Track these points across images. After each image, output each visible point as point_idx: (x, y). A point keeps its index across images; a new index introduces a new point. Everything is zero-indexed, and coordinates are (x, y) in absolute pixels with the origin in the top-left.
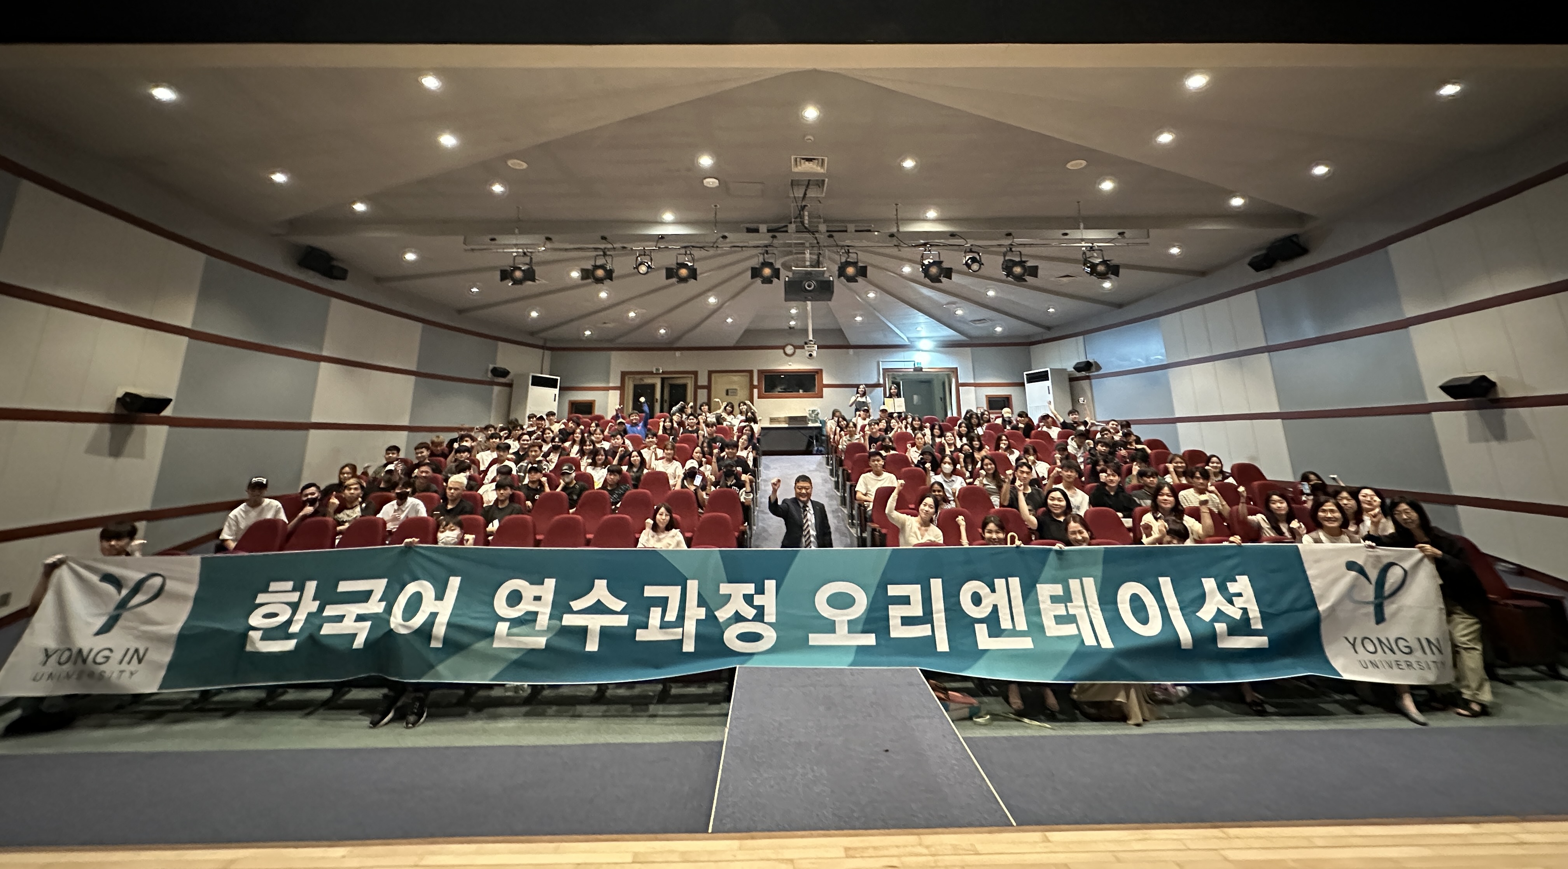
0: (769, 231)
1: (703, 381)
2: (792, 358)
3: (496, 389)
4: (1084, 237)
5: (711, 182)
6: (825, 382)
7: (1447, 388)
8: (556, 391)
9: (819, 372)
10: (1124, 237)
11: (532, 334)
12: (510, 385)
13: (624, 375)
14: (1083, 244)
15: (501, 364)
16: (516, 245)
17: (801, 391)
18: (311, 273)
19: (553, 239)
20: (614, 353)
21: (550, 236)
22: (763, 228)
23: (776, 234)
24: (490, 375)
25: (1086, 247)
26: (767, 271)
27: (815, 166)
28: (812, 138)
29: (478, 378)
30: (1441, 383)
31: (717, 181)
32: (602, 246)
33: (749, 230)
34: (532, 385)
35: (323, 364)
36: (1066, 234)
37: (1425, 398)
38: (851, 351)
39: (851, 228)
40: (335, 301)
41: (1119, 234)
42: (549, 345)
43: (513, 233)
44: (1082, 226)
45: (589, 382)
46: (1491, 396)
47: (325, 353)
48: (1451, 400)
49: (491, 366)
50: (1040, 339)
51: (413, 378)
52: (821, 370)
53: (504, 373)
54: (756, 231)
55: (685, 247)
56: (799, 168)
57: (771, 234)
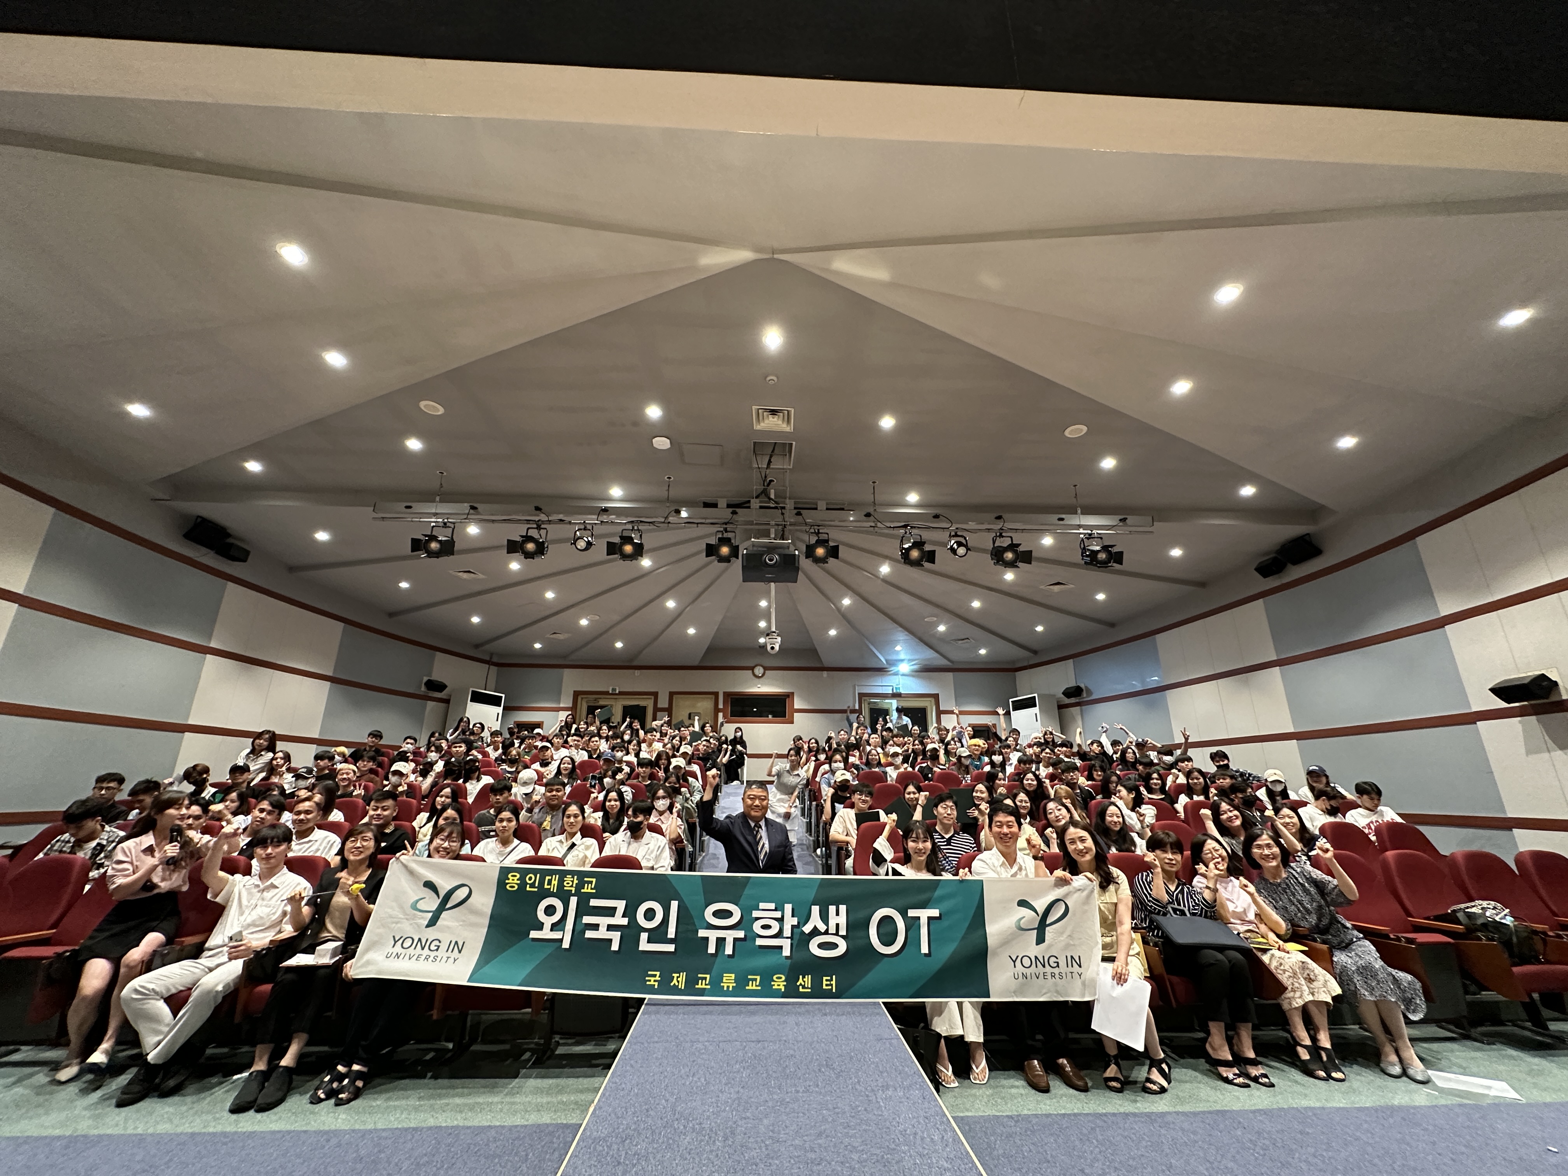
0: (729, 506)
1: (663, 703)
2: (761, 679)
3: (430, 704)
4: (1082, 523)
5: (662, 443)
6: (796, 707)
7: (1499, 691)
8: (500, 710)
9: (789, 696)
10: (1126, 525)
11: (477, 646)
12: (447, 701)
13: (577, 694)
14: (1081, 531)
15: (436, 676)
16: (435, 515)
17: (770, 716)
18: (204, 550)
19: (480, 509)
20: (567, 672)
21: (475, 505)
22: (722, 503)
23: (738, 510)
24: (423, 688)
25: (1085, 534)
26: (725, 550)
27: (780, 422)
28: (775, 378)
29: (411, 690)
30: (1490, 687)
31: (668, 441)
32: (537, 519)
33: (707, 505)
34: (471, 701)
35: (209, 657)
36: (1062, 519)
37: (1470, 707)
38: (825, 674)
39: (822, 505)
40: (231, 585)
41: (1120, 520)
42: (495, 660)
43: (434, 501)
44: (1079, 511)
45: (536, 702)
46: (1553, 698)
47: (213, 644)
48: (1504, 705)
49: (425, 679)
50: (1025, 664)
51: (327, 684)
52: (793, 693)
53: (441, 687)
54: (715, 505)
55: (632, 522)
56: (762, 424)
57: (731, 510)
